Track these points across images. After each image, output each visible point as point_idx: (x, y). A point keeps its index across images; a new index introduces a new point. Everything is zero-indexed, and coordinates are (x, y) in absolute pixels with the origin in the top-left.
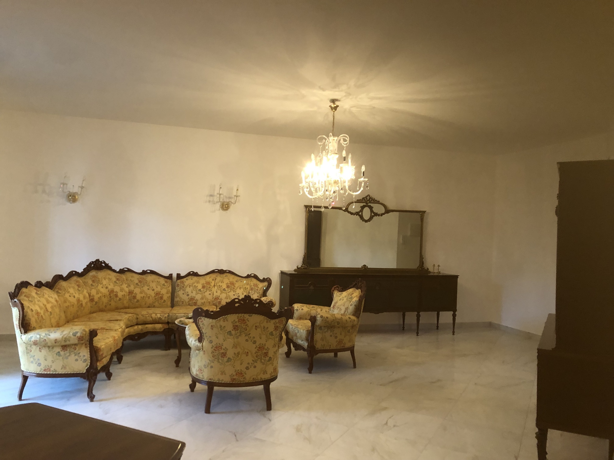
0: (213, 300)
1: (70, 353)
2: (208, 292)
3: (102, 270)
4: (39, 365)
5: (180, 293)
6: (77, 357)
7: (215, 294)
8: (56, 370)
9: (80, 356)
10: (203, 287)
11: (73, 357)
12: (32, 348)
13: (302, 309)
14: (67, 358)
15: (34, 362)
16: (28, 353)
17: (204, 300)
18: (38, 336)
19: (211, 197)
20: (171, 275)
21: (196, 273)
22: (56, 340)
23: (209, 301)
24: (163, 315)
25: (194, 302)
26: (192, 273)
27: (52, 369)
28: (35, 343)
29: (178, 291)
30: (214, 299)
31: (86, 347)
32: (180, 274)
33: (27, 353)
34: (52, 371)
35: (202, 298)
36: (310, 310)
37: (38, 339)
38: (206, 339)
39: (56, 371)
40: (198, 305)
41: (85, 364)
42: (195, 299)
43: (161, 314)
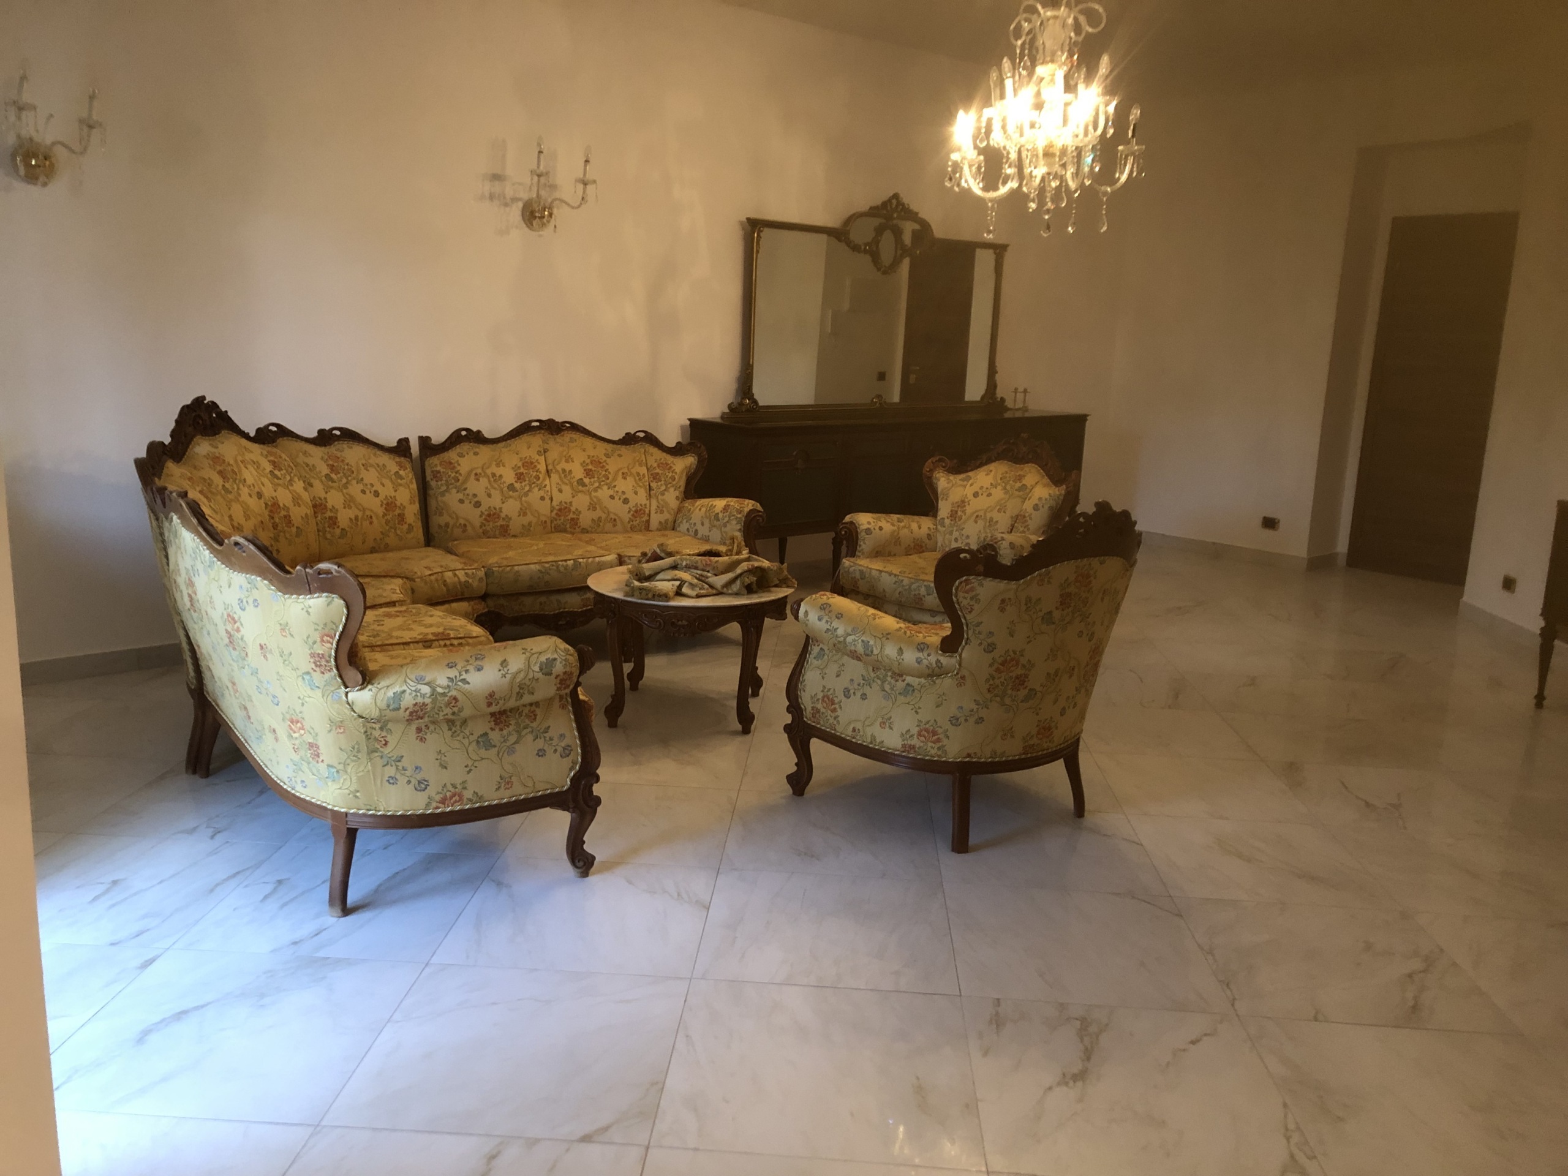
0: (553, 514)
1: (519, 732)
2: (536, 493)
3: (218, 434)
4: (422, 785)
5: (452, 498)
6: (540, 744)
7: (558, 498)
8: (480, 794)
9: (551, 739)
10: (520, 477)
11: (529, 746)
12: (390, 731)
13: (881, 528)
14: (511, 751)
15: (402, 780)
16: (375, 751)
17: (529, 518)
18: (426, 689)
19: (497, 183)
20: (404, 443)
21: (479, 432)
22: (492, 695)
23: (543, 519)
24: (473, 573)
25: (498, 524)
26: (464, 433)
27: (468, 794)
28: (417, 713)
29: (443, 494)
30: (557, 514)
31: (563, 707)
32: (428, 438)
33: (372, 751)
34: (470, 800)
35: (523, 512)
36: (895, 528)
37: (428, 701)
38: (974, 642)
39: (481, 798)
40: (512, 534)
41: (567, 762)
42: (503, 515)
43: (466, 571)
